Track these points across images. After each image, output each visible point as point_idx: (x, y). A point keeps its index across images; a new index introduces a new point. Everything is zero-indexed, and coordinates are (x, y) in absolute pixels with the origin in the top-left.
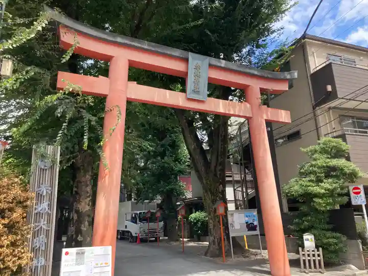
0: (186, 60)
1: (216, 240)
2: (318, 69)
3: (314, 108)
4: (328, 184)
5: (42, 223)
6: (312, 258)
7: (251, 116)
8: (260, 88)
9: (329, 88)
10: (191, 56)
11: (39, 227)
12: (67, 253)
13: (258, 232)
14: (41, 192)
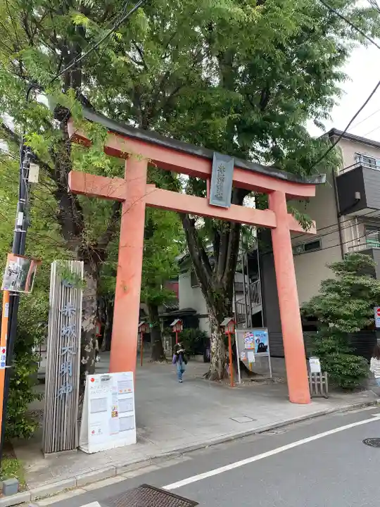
0: (210, 160)
1: (220, 361)
2: (345, 171)
3: (339, 217)
4: (354, 305)
5: (68, 347)
6: (316, 383)
7: (275, 226)
8: (286, 194)
9: (358, 196)
10: (216, 156)
11: (65, 352)
12: (93, 380)
13: (268, 353)
14: (66, 314)
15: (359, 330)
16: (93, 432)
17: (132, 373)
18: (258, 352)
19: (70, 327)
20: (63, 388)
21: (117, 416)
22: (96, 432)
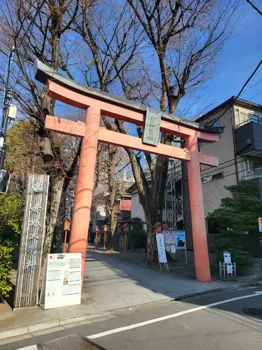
2: (241, 125)
3: (235, 155)
5: (35, 234)
7: (189, 159)
8: (198, 138)
9: (249, 141)
10: (148, 110)
11: (32, 237)
13: (185, 247)
14: (35, 211)
15: (248, 233)
18: (178, 246)
19: (37, 220)
20: (29, 262)
21: (67, 284)
22: (51, 294)
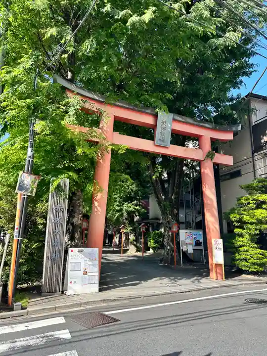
0: (155, 116)
2: (258, 122)
3: (253, 154)
5: (58, 230)
7: (202, 159)
11: (56, 233)
12: (72, 251)
14: (57, 210)
16: (71, 283)
17: (98, 249)
18: (195, 246)
19: (60, 218)
21: (86, 274)
